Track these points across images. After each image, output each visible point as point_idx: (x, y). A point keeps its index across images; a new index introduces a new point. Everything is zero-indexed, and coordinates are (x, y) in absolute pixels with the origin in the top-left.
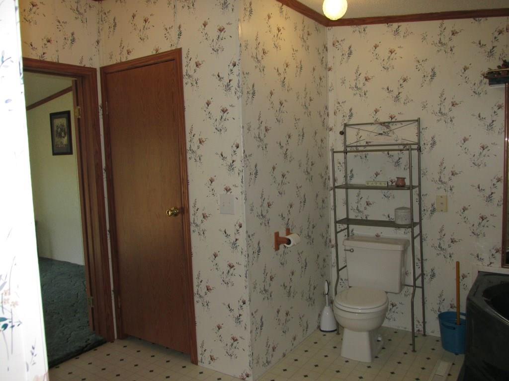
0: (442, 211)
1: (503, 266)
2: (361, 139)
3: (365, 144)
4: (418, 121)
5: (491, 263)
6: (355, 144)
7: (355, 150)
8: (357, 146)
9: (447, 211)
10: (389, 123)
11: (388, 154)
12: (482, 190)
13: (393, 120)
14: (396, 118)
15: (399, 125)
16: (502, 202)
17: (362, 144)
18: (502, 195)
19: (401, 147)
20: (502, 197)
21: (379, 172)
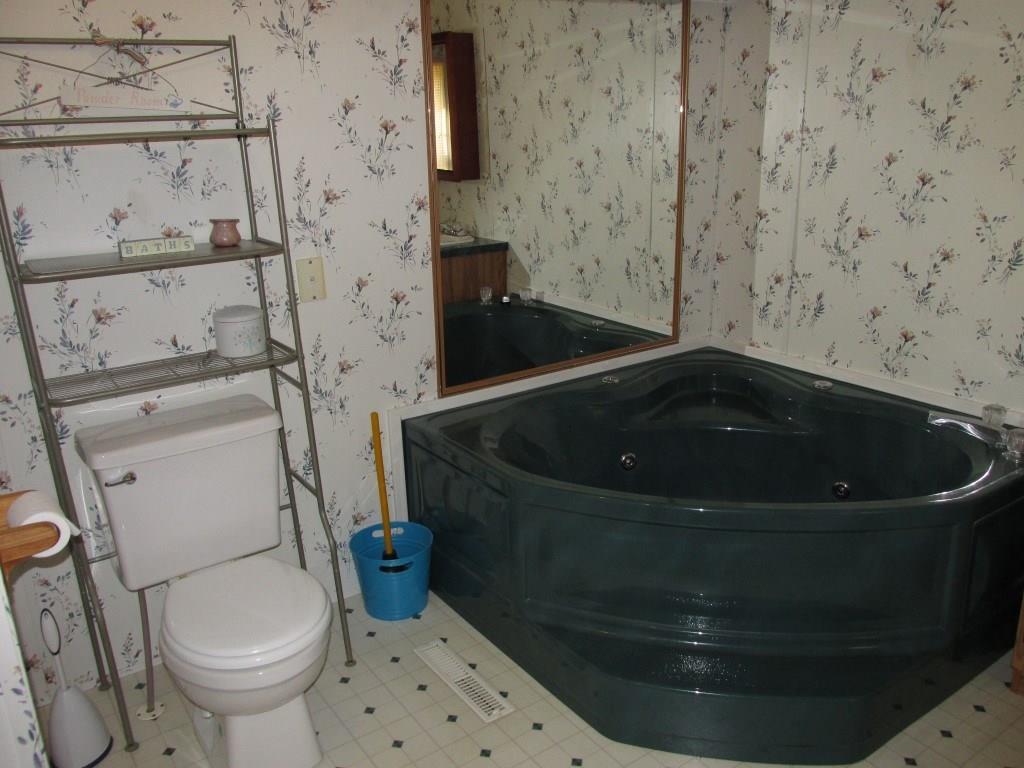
0: (315, 298)
1: (442, 394)
2: (40, 96)
3: (56, 114)
4: (230, 44)
5: (419, 395)
6: (19, 116)
7: (22, 136)
8: (25, 123)
9: (324, 296)
10: (136, 43)
11: (148, 149)
12: (390, 231)
13: (150, 36)
14: (156, 29)
15: (169, 54)
16: (430, 256)
17: (45, 116)
18: (429, 240)
19: (186, 126)
20: (430, 244)
21: (124, 208)
